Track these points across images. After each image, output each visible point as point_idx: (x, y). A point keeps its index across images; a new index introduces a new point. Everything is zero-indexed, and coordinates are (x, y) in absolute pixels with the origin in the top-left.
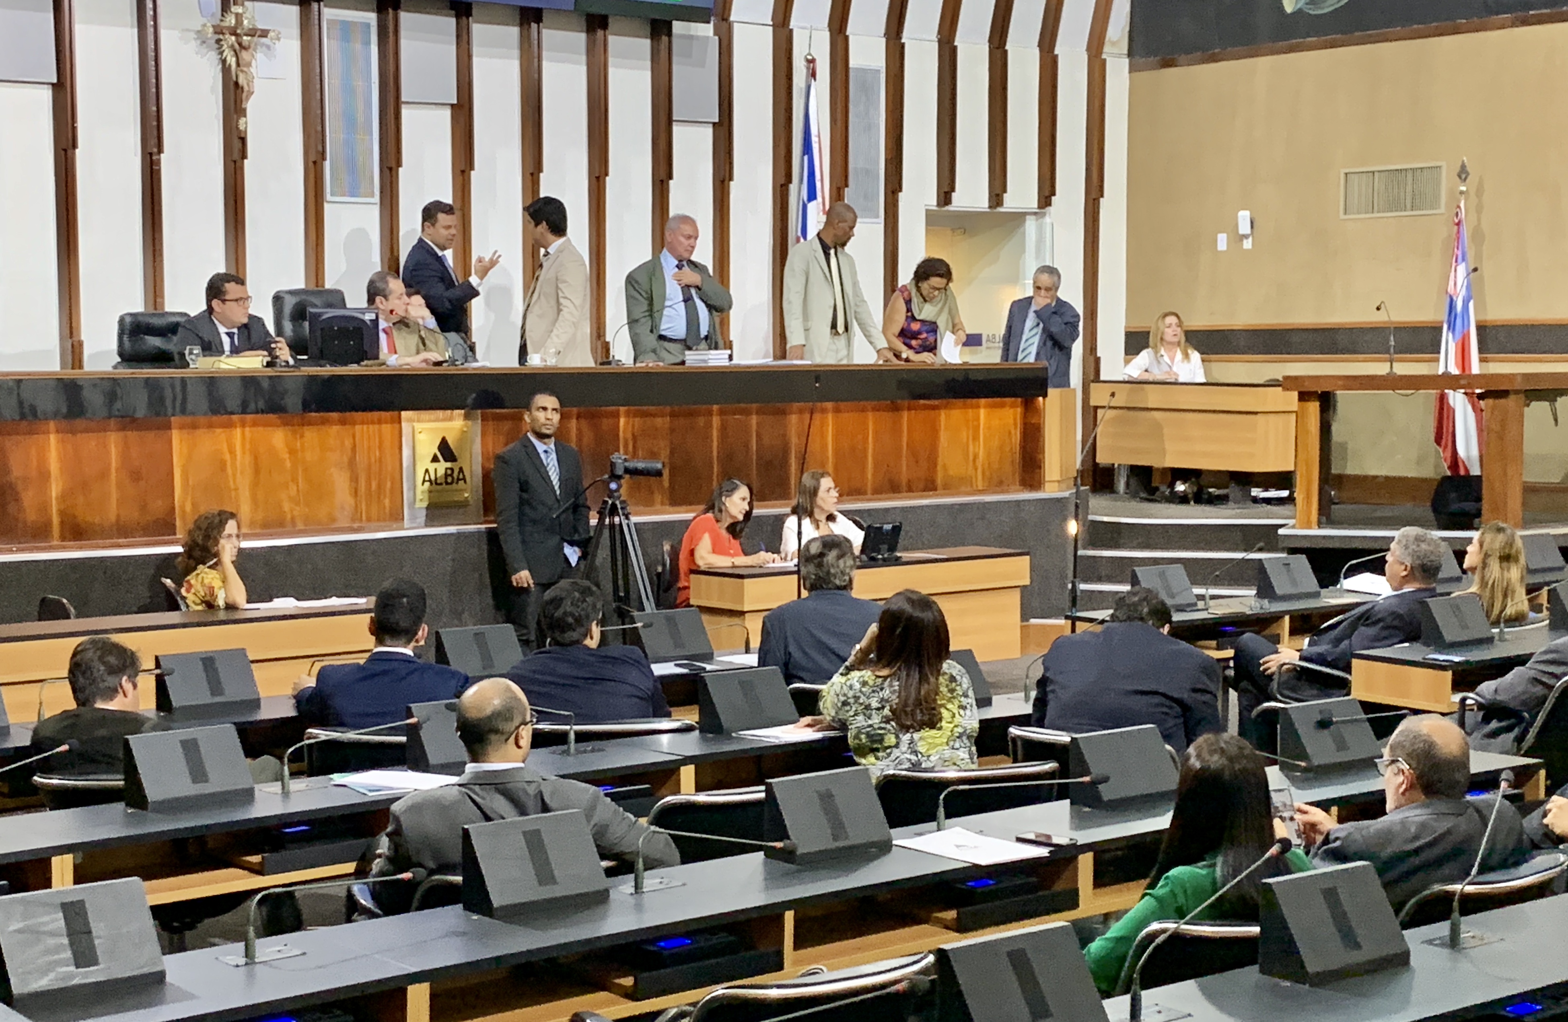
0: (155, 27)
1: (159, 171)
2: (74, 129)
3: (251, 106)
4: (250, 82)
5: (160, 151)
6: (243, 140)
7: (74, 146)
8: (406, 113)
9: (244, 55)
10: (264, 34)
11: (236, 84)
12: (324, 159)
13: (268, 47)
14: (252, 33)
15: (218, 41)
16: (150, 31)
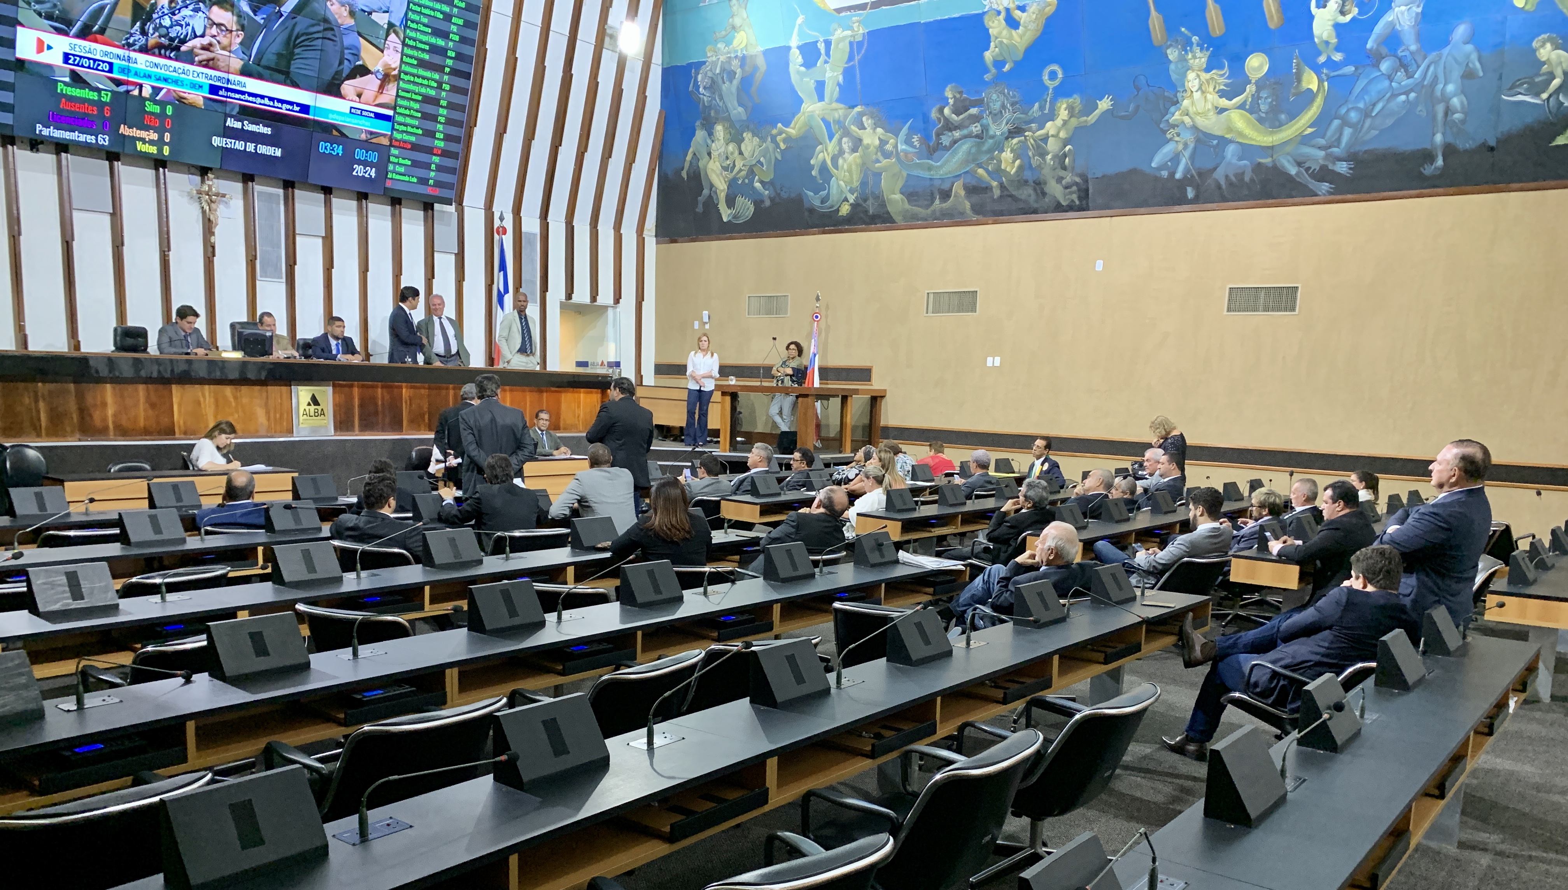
0: (165, 188)
1: (168, 261)
2: (122, 236)
3: (217, 231)
4: (216, 219)
5: (169, 250)
6: (213, 247)
7: (123, 244)
8: (298, 239)
9: (213, 205)
10: (224, 196)
11: (209, 219)
12: (256, 259)
13: (226, 203)
14: (217, 195)
15: (199, 198)
16: (163, 190)
